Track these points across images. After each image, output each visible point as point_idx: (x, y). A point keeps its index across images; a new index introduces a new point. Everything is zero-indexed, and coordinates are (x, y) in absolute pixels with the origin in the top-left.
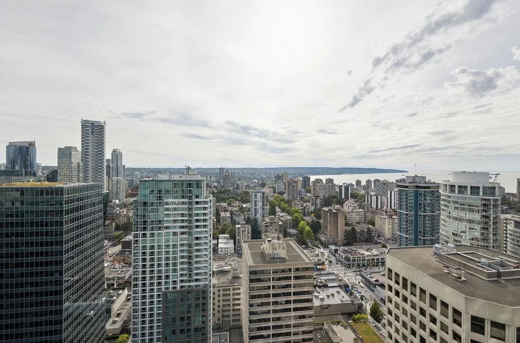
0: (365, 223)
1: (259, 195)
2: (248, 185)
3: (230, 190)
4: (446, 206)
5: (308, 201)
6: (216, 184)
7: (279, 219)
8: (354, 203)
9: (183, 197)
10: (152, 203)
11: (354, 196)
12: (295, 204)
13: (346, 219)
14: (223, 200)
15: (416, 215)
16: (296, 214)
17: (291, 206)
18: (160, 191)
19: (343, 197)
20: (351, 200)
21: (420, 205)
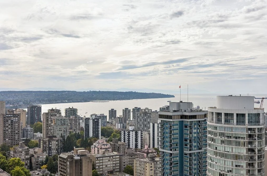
0: (120, 171)
4: (213, 140)
5: (37, 145)
8: (105, 143)
11: (106, 133)
12: (15, 152)
13: (94, 168)
15: (182, 154)
16: (17, 168)
17: (8, 156)
19: (91, 134)
20: (102, 140)
21: (186, 140)
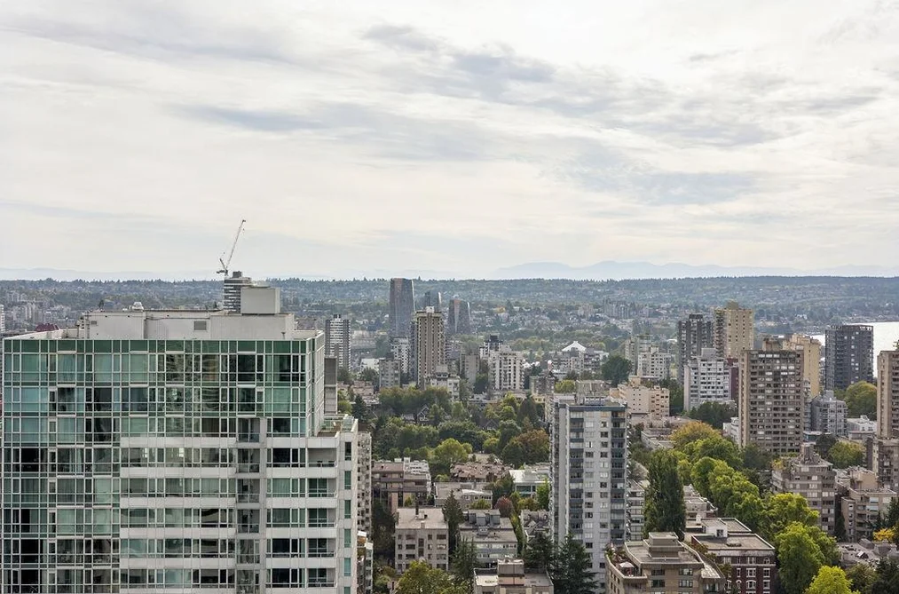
1: (595, 423)
2: (535, 371)
3: (442, 396)
5: (861, 460)
6: (371, 363)
7: (703, 550)
9: (211, 427)
10: (65, 455)
12: (787, 474)
14: (411, 445)
16: (796, 529)
17: (764, 487)
18: (100, 397)
